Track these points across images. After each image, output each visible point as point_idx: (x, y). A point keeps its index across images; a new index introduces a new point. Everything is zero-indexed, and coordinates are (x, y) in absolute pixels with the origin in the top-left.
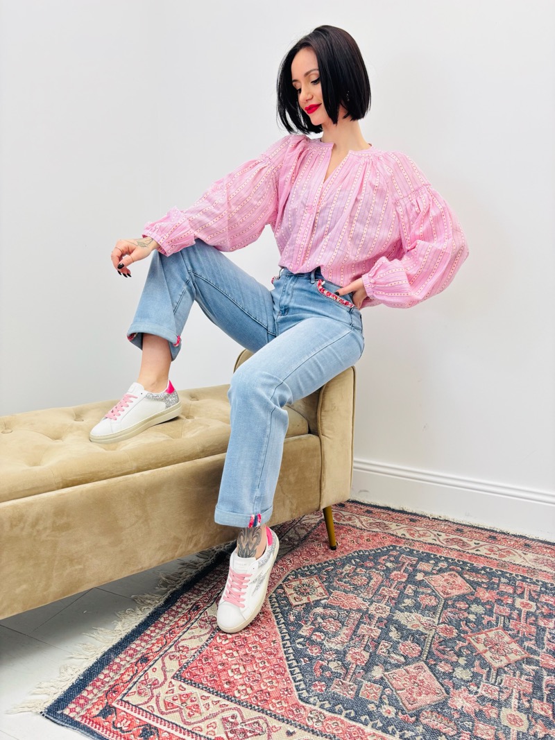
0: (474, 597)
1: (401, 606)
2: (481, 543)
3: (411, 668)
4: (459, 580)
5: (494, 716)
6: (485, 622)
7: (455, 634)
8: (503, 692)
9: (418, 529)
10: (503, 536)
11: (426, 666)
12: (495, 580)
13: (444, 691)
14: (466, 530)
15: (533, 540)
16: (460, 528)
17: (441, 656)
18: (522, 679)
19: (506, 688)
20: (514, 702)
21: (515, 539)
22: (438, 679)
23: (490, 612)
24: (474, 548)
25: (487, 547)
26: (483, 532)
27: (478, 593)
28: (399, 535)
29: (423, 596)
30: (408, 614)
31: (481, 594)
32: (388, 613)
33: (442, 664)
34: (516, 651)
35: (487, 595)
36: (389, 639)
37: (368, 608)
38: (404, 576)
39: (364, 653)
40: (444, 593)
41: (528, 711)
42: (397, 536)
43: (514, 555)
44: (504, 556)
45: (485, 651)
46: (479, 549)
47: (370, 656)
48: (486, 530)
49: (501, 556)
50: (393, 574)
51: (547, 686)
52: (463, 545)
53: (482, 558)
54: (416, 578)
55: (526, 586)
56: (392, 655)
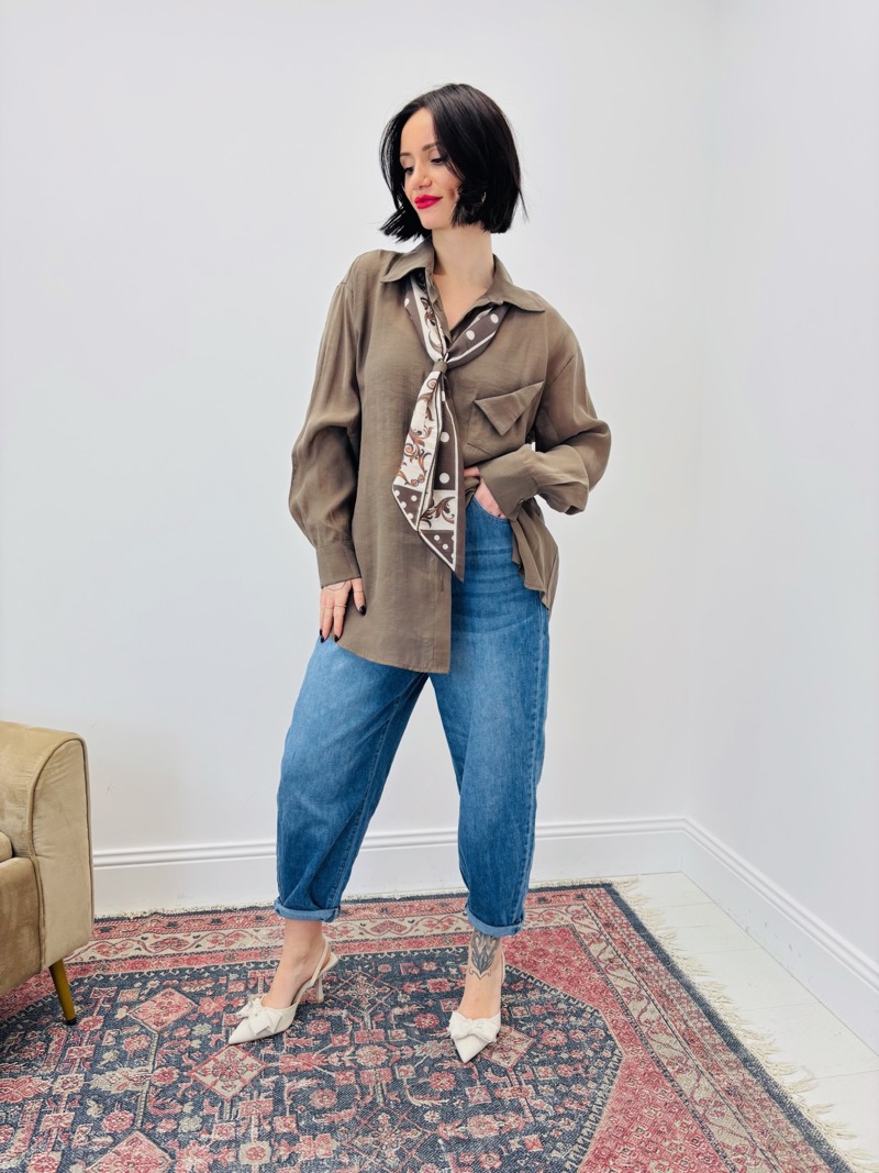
0: (196, 1015)
1: (99, 1066)
2: (202, 934)
3: (122, 1147)
4: (177, 997)
5: (232, 1160)
6: (212, 1044)
7: (176, 1076)
8: (239, 1126)
9: (113, 941)
10: (229, 915)
11: (142, 1135)
12: (223, 980)
13: (168, 1157)
14: (180, 921)
15: (265, 908)
16: (172, 922)
17: (160, 1113)
18: (262, 1098)
19: (244, 1119)
20: (254, 1132)
21: (245, 914)
22: (158, 1144)
23: (217, 1028)
25: (210, 938)
26: (204, 917)
27: (202, 1007)
28: (86, 960)
29: (130, 1039)
30: (111, 1073)
31: (206, 1007)
32: (81, 1084)
33: (163, 1123)
34: (252, 1065)
35: (214, 1005)
36: (88, 1120)
37: (51, 1089)
38: (99, 1021)
39: (53, 1155)
40: (157, 1024)
41: (270, 1136)
42: (82, 963)
43: (244, 937)
44: (232, 943)
45: (215, 1083)
47: (62, 1156)
50: (81, 1023)
51: (289, 1095)
54: (116, 1016)
55: (259, 975)
56: (96, 1140)
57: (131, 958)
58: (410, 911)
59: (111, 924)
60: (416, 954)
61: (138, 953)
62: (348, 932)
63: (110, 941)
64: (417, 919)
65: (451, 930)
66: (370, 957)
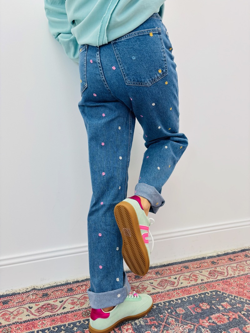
2: (64, 299)
9: (11, 310)
10: (75, 285)
14: (49, 292)
24: (61, 307)
25: (70, 301)
26: (62, 288)
44: (84, 303)
46: (64, 306)
48: (62, 285)
49: (82, 304)
52: (52, 309)
53: (69, 314)
57: (25, 322)
58: (171, 272)
59: (9, 298)
60: (191, 298)
61: (28, 318)
62: (146, 288)
63: (9, 310)
64: (178, 276)
65: (199, 281)
66: (167, 304)
